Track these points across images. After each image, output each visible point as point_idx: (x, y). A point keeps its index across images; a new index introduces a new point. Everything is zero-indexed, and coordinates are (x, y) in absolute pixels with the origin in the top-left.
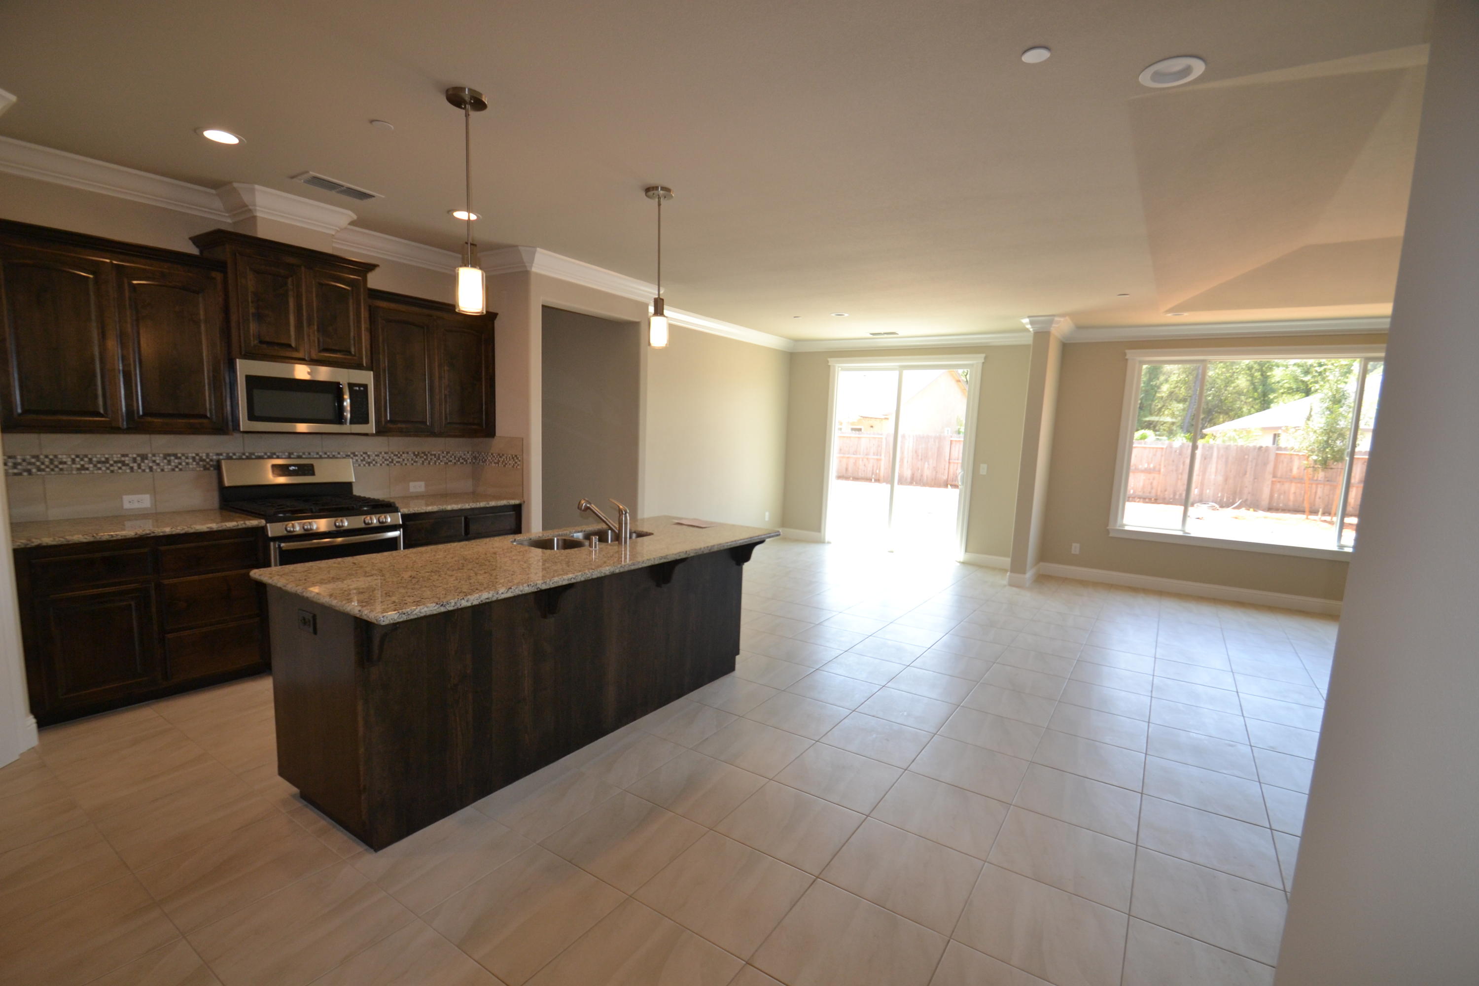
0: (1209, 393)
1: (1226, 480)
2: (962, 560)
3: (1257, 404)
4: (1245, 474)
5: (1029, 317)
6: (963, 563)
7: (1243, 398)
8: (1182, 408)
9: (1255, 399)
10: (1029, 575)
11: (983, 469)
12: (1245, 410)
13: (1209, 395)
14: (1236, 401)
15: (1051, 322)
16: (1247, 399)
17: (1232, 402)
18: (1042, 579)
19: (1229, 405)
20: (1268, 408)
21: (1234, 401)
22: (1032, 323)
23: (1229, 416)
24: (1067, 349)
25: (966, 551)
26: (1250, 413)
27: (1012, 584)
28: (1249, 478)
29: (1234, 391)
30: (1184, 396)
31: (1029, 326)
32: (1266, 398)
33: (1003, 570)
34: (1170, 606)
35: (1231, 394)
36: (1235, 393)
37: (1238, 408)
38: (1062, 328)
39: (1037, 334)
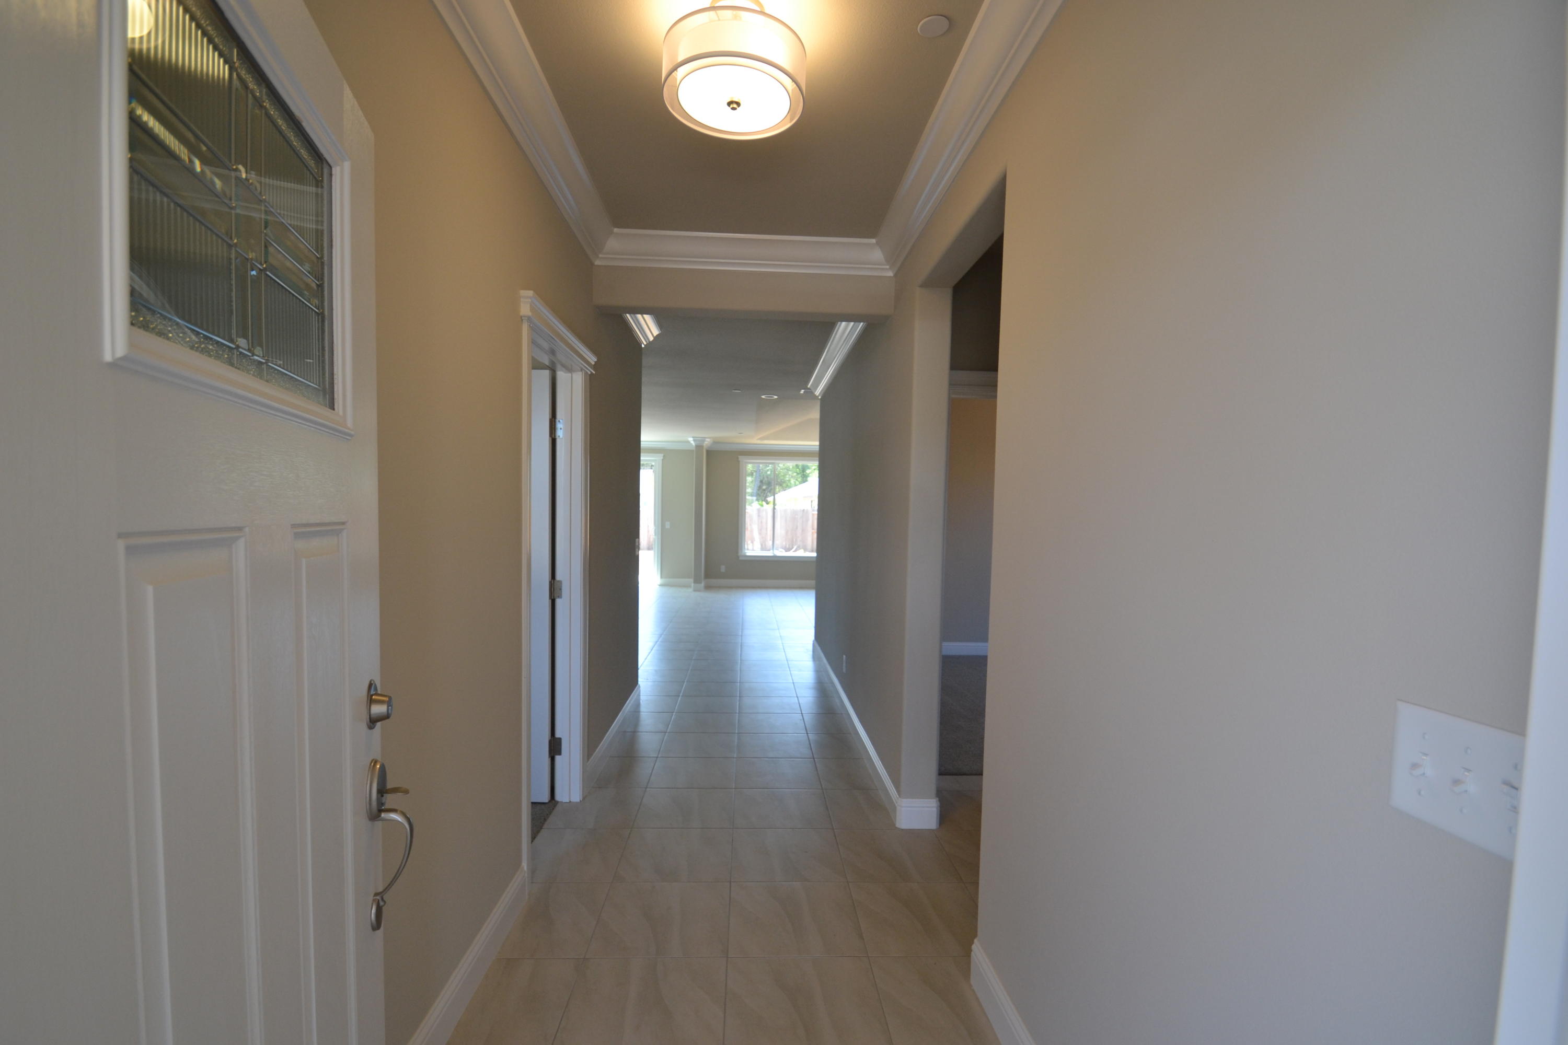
0: (768, 468)
1: (787, 532)
2: (659, 584)
3: (799, 478)
4: (797, 528)
5: (693, 437)
6: (660, 585)
7: (790, 473)
8: (751, 480)
9: (798, 474)
10: (703, 585)
11: (668, 525)
12: (792, 481)
13: (768, 470)
14: (786, 475)
15: (704, 441)
16: (793, 473)
17: (783, 476)
18: (708, 588)
19: (782, 478)
20: (806, 481)
21: (785, 476)
22: (694, 440)
23: (782, 487)
24: (709, 453)
25: (661, 577)
26: (796, 485)
27: (695, 590)
28: (799, 531)
29: (784, 467)
30: (751, 471)
31: (692, 442)
32: (805, 473)
33: (688, 586)
34: (773, 593)
35: (782, 469)
36: (785, 469)
37: (788, 481)
38: (707, 442)
39: (697, 446)
